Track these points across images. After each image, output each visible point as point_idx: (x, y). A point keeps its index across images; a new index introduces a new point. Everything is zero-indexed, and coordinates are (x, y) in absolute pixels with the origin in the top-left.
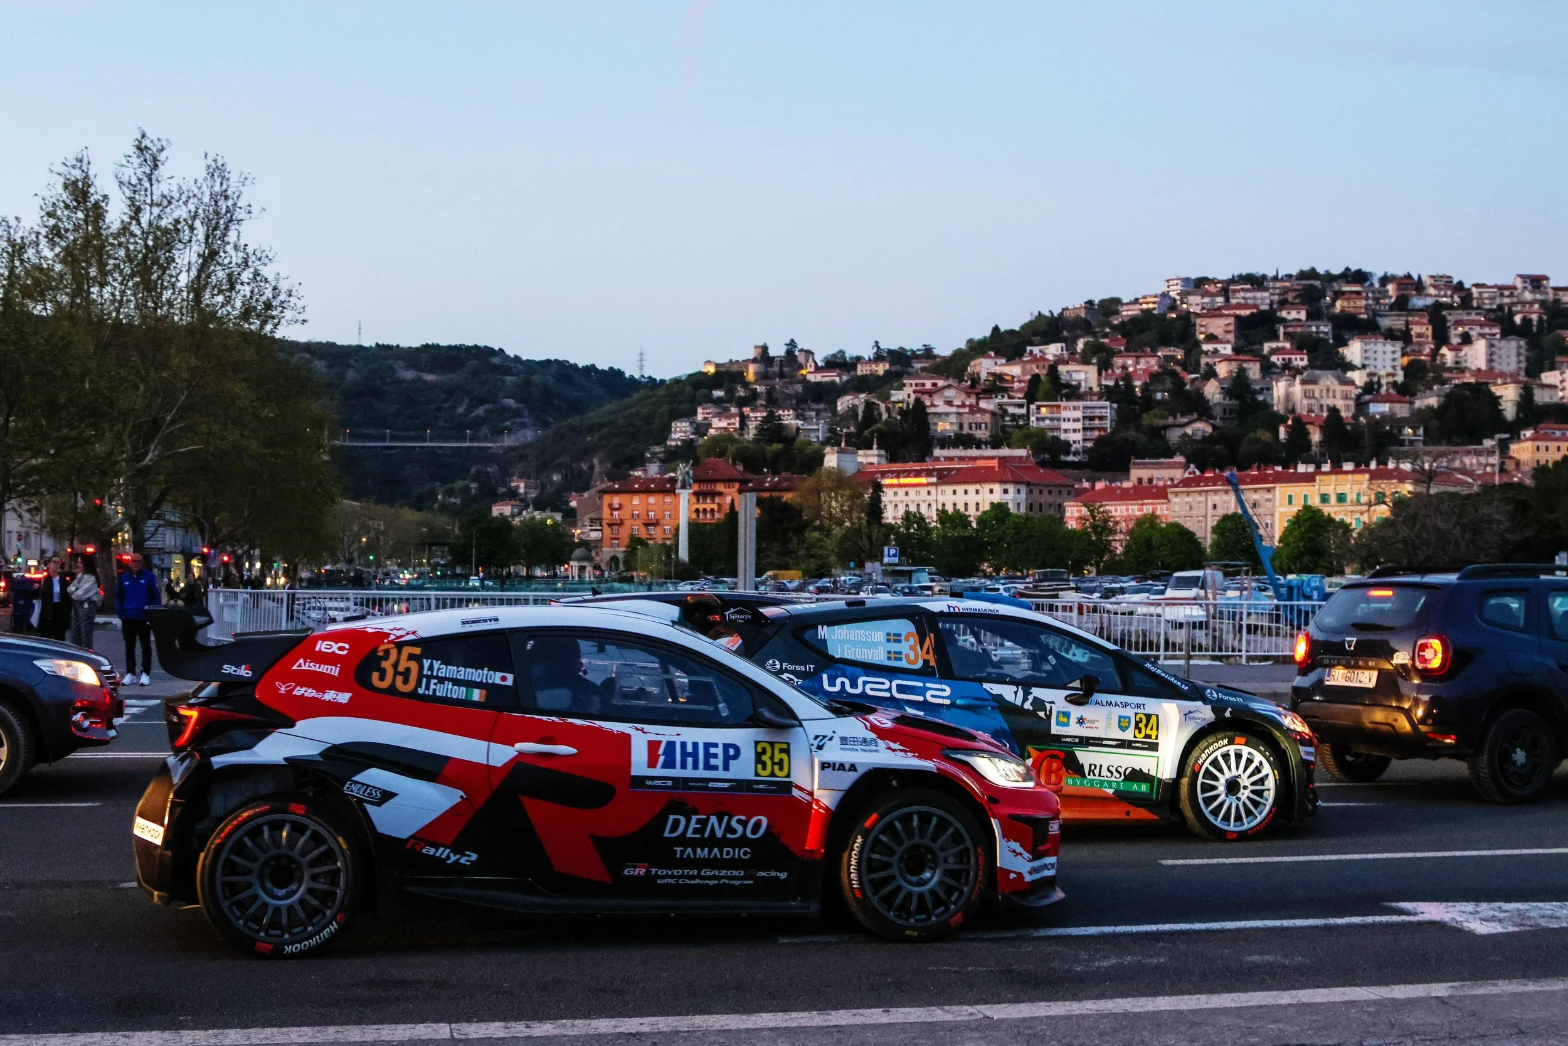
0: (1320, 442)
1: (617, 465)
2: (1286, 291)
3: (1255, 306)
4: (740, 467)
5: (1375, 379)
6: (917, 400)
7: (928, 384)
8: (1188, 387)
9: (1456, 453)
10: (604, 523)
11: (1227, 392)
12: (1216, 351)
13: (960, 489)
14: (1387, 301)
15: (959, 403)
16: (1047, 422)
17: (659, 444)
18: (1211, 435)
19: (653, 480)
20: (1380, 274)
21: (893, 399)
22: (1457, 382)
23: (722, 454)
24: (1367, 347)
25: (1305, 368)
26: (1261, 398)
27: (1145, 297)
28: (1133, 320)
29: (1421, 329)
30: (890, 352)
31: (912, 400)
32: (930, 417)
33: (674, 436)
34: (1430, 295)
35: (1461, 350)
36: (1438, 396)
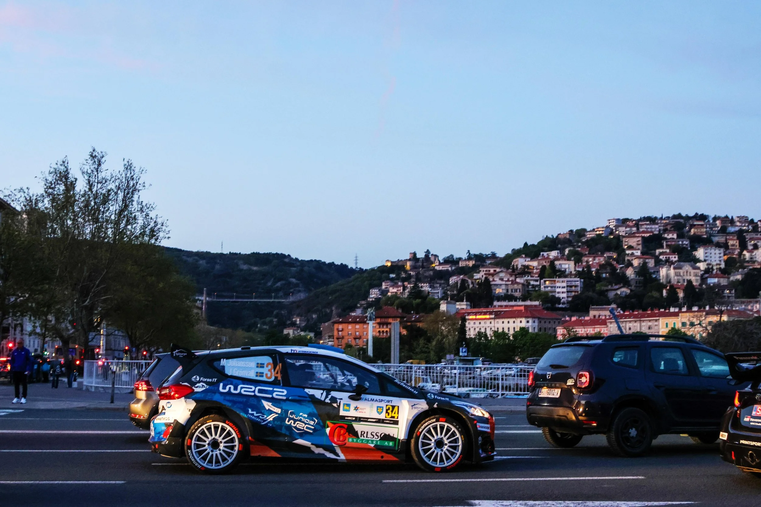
0: (684, 297)
1: (344, 310)
2: (666, 224)
3: (652, 232)
4: (400, 311)
5: (711, 267)
6: (486, 278)
7: (492, 271)
8: (618, 271)
9: (751, 302)
10: (335, 337)
11: (637, 273)
12: (633, 254)
13: (506, 321)
14: (716, 229)
15: (507, 279)
16: (549, 288)
17: (364, 300)
18: (630, 294)
19: (358, 317)
20: (713, 216)
21: (475, 278)
22: (751, 267)
23: (392, 304)
24: (706, 251)
25: (676, 262)
26: (654, 276)
27: (598, 228)
28: (592, 239)
29: (733, 242)
30: (475, 255)
31: (483, 279)
32: (493, 286)
33: (371, 296)
34: (737, 226)
35: (753, 252)
36: (741, 274)
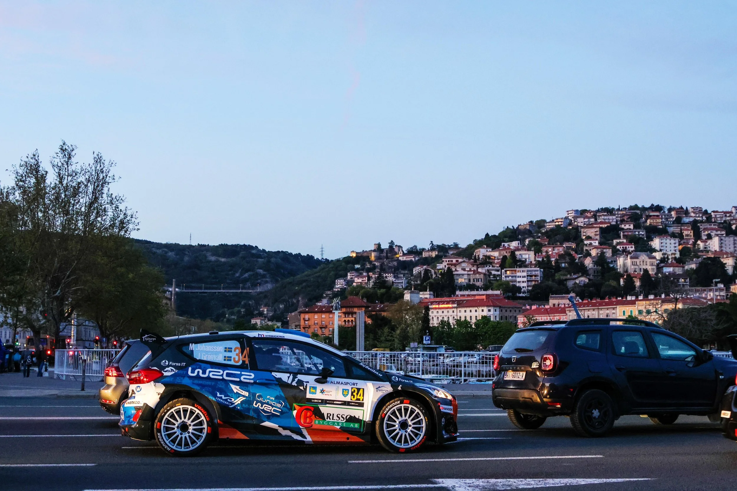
0: (640, 286)
1: (310, 300)
2: (623, 215)
3: (609, 223)
4: (365, 300)
5: (666, 256)
6: (449, 268)
7: (454, 261)
8: (577, 261)
9: (705, 290)
10: (301, 328)
11: (595, 263)
12: (591, 244)
13: (468, 310)
14: (671, 219)
15: (469, 269)
16: (510, 278)
17: (329, 290)
18: (588, 283)
19: (324, 307)
20: (668, 207)
21: (438, 268)
22: (705, 257)
23: (357, 294)
24: (662, 241)
25: (632, 251)
26: (612, 266)
27: (557, 219)
28: (552, 230)
29: (688, 232)
30: (438, 246)
31: (446, 269)
32: (455, 276)
33: (336, 286)
34: (692, 216)
35: (707, 242)
36: (696, 264)
